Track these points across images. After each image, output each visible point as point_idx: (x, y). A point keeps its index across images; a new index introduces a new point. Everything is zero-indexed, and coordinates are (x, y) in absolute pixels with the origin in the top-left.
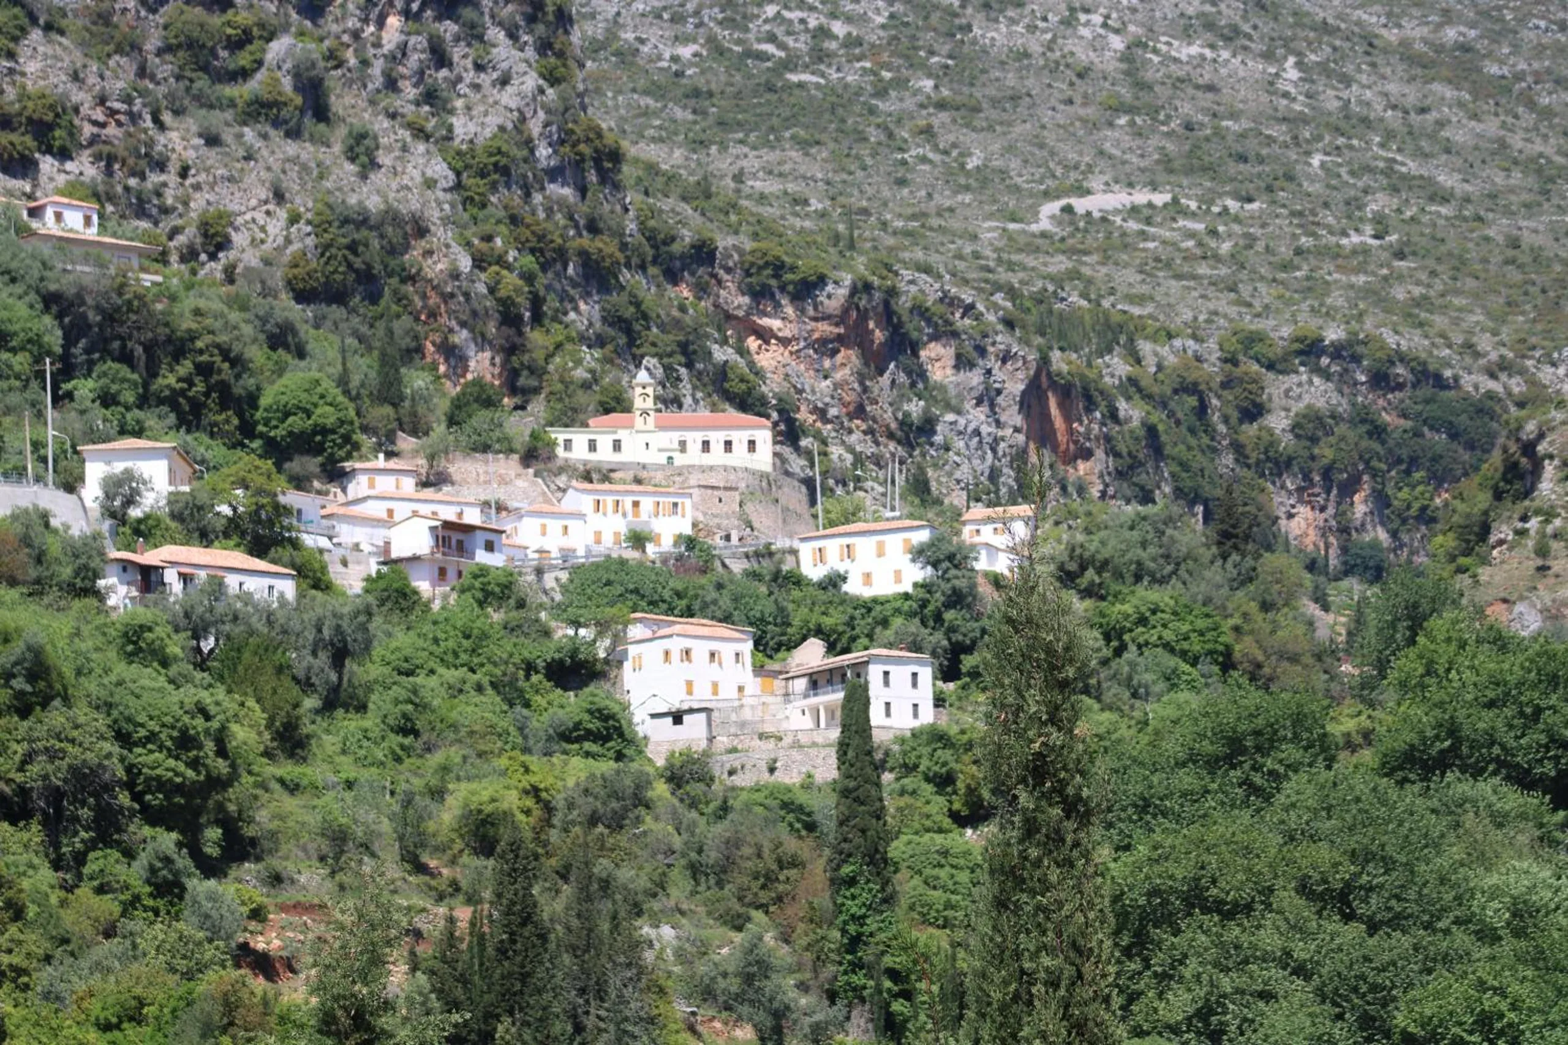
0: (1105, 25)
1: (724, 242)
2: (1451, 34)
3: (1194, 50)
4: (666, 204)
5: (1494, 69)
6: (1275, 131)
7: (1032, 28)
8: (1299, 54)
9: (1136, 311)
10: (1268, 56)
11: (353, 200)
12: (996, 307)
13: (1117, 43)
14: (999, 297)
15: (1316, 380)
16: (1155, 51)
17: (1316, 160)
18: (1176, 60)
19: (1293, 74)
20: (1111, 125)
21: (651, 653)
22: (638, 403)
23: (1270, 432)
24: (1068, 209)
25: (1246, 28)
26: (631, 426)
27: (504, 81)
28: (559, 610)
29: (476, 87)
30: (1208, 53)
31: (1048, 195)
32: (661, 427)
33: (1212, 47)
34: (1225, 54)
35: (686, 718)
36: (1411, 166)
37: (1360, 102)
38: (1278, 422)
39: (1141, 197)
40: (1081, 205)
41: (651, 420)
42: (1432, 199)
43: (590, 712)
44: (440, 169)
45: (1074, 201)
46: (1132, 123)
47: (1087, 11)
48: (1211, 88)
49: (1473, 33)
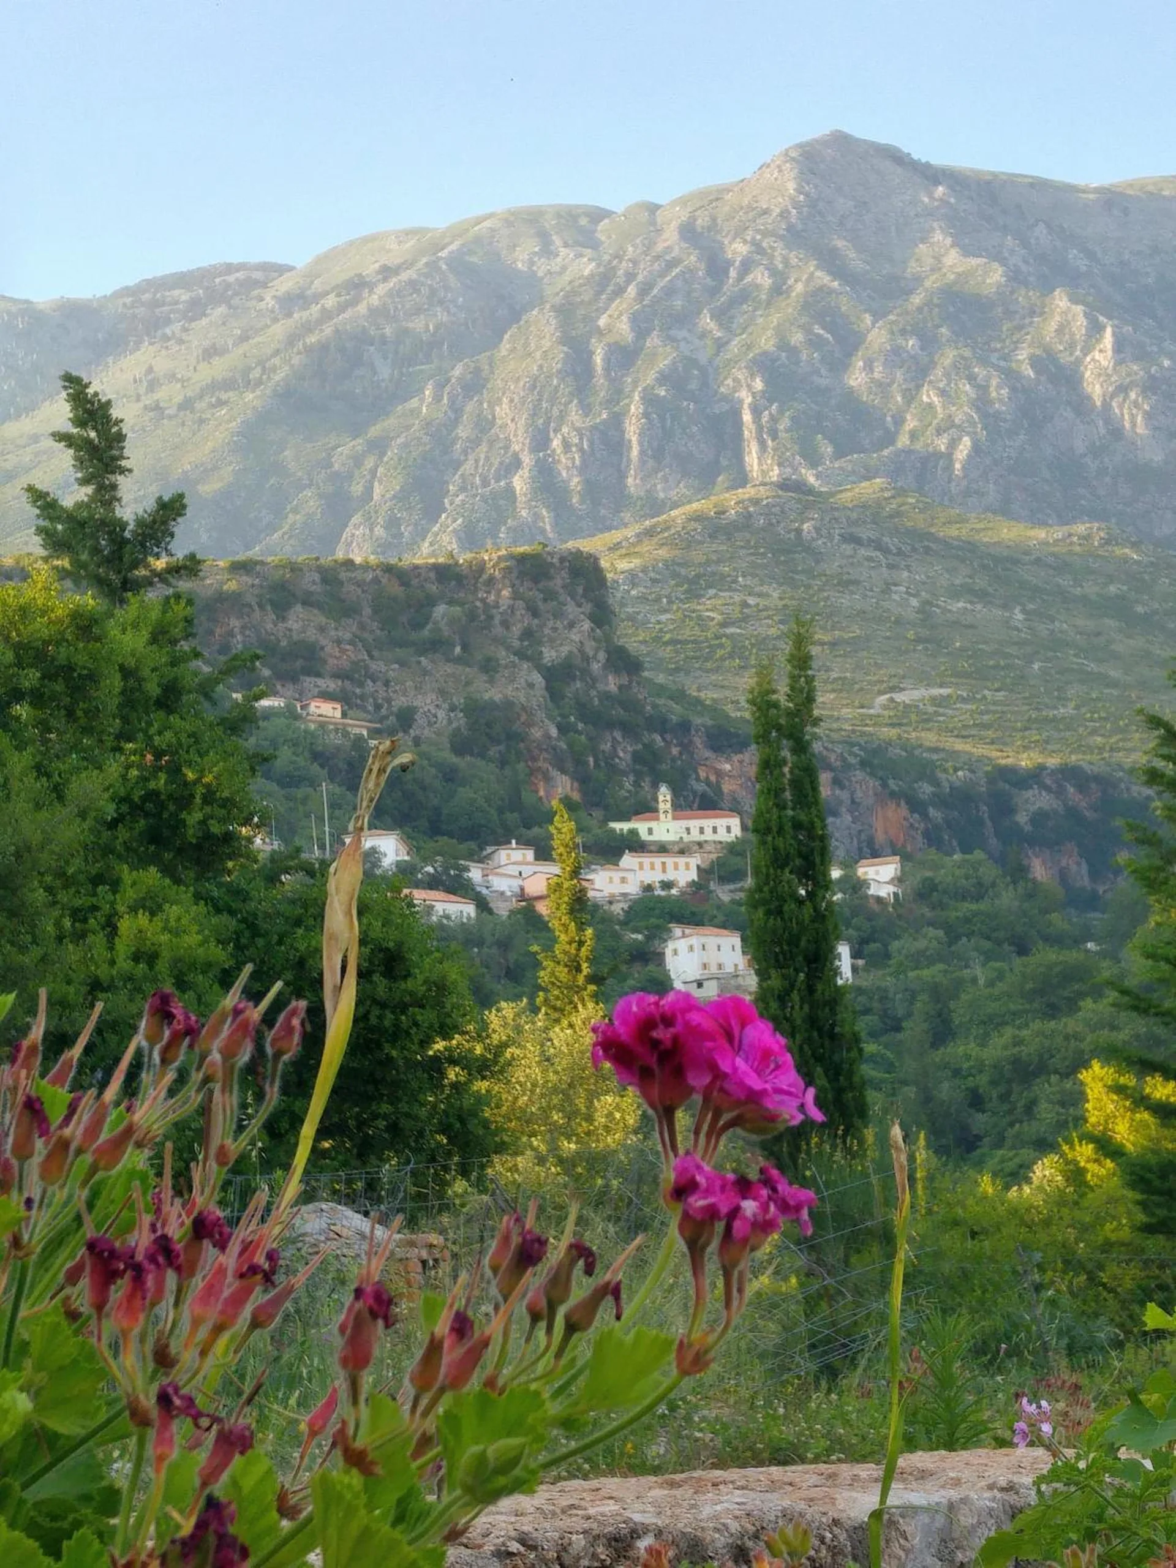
0: (907, 593)
1: (698, 721)
2: (1112, 589)
3: (960, 605)
4: (661, 702)
5: (1140, 609)
6: (1012, 650)
7: (865, 596)
8: (1023, 605)
9: (935, 757)
10: (1005, 607)
11: (486, 696)
12: (856, 755)
13: (914, 602)
14: (856, 749)
15: (1044, 793)
16: (938, 606)
17: (1036, 666)
18: (950, 611)
19: (1020, 617)
20: (915, 650)
21: (681, 945)
22: (662, 806)
23: (1017, 823)
24: (892, 700)
25: (990, 590)
26: (657, 819)
27: (571, 625)
28: (624, 924)
29: (555, 629)
30: (969, 606)
31: (881, 693)
32: (675, 818)
33: (971, 602)
34: (979, 607)
35: (706, 984)
36: (1093, 667)
37: (1061, 632)
38: (1022, 818)
39: (936, 691)
40: (899, 697)
41: (670, 816)
42: (1107, 686)
43: (649, 981)
44: (538, 679)
45: (894, 695)
46: (926, 649)
47: (896, 585)
48: (972, 626)
49: (1125, 588)
